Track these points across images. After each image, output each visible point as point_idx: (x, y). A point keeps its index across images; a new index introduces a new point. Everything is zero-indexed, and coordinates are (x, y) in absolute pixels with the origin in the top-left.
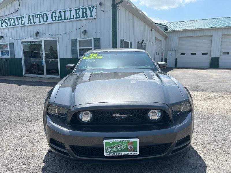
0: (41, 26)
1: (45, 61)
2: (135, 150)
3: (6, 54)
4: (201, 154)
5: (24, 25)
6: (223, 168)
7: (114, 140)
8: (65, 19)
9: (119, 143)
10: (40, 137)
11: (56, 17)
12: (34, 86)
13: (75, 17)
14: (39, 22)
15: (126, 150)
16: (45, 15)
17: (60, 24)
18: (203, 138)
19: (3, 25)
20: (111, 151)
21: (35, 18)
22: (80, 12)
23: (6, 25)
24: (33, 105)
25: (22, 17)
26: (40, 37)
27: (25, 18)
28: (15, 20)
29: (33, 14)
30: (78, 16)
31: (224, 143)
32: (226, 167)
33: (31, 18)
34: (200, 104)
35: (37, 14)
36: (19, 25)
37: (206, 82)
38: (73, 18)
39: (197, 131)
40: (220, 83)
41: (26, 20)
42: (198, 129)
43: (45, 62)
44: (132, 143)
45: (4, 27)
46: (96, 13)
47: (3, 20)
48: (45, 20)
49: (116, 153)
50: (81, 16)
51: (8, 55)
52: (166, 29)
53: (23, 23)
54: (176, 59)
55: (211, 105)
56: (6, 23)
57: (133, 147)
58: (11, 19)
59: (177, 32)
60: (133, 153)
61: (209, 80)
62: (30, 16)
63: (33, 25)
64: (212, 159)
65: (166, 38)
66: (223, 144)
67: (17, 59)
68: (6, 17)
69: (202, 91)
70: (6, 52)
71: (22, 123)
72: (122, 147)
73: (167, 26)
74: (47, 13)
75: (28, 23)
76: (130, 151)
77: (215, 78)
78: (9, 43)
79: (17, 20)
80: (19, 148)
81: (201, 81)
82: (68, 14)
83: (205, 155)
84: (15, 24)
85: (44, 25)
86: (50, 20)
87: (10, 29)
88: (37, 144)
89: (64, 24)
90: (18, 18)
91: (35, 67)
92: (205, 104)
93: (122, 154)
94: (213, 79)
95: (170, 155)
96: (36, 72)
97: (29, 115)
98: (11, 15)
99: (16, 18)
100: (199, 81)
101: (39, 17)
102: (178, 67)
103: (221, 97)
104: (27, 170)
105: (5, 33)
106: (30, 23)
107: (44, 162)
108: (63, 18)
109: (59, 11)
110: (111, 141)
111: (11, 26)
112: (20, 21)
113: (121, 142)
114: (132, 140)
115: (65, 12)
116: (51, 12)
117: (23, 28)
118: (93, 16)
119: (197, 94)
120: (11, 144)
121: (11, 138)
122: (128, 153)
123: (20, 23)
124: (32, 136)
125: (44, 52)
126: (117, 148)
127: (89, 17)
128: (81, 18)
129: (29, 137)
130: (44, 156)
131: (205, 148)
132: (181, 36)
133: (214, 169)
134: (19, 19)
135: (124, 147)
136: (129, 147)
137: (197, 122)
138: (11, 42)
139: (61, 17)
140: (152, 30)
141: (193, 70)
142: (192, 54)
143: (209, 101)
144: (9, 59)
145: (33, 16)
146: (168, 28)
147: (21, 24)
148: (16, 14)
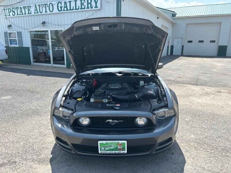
0: (47, 16)
1: (51, 50)
2: (123, 149)
3: (14, 42)
4: (183, 151)
5: (30, 14)
6: (199, 164)
7: (107, 141)
8: (70, 10)
9: (111, 144)
10: (48, 131)
11: (61, 7)
12: (41, 77)
13: (80, 7)
14: (45, 12)
15: (116, 149)
16: (51, 5)
17: (66, 14)
18: (189, 136)
19: (11, 14)
20: (104, 150)
21: (41, 8)
22: (85, 2)
23: (14, 14)
24: (41, 98)
25: (29, 6)
26: (46, 27)
27: (31, 7)
28: (22, 9)
29: (39, 4)
30: (83, 7)
31: (207, 141)
32: (202, 163)
33: (38, 7)
34: (195, 100)
35: (43, 4)
36: (26, 14)
37: (208, 74)
38: (78, 9)
39: (185, 129)
40: (222, 76)
41: (33, 10)
42: (187, 127)
43: (52, 52)
44: (121, 144)
45: (11, 16)
46: (101, 4)
47: (10, 9)
48: (51, 10)
49: (108, 152)
50: (86, 7)
51: (17, 44)
52: (174, 15)
53: (30, 12)
54: (183, 46)
55: (206, 101)
56: (14, 12)
57: (122, 147)
58: (18, 8)
59: (184, 18)
60: (122, 152)
61: (212, 72)
62: (37, 6)
63: (39, 15)
64: (193, 156)
65: (173, 24)
66: (205, 142)
67: (24, 47)
68: (13, 5)
69: (202, 85)
70: (14, 41)
71: (33, 116)
72: (113, 147)
73: (174, 12)
74: (53, 3)
75: (35, 13)
76: (120, 150)
77: (218, 70)
78: (17, 32)
79: (24, 9)
80: (31, 141)
81: (203, 73)
82: (73, 4)
83: (187, 151)
84: (22, 13)
85: (50, 15)
86: (56, 10)
87: (17, 18)
88: (46, 137)
89: (69, 14)
90: (24, 7)
91: (42, 54)
92: (200, 101)
93: (113, 152)
94: (216, 71)
95: (154, 153)
96: (44, 60)
97: (38, 108)
98: (18, 4)
99: (23, 7)
100: (202, 73)
101: (46, 7)
102: (184, 55)
103: (218, 92)
104: (38, 160)
105: (13, 22)
106: (37, 13)
107: (51, 154)
108: (69, 9)
109: (64, 1)
110: (104, 142)
111: (18, 15)
112: (27, 10)
113: (112, 143)
114: (121, 142)
115: (70, 2)
116: (56, 2)
117: (30, 17)
118: (97, 7)
119: (196, 89)
120: (24, 137)
121: (24, 131)
122: (118, 151)
123: (27, 12)
124: (41, 129)
125: (50, 39)
126: (110, 148)
127: (93, 8)
128: (86, 9)
129: (39, 130)
130: (52, 148)
131: (189, 145)
132: (188, 23)
133: (192, 165)
134: (26, 8)
135: (114, 147)
136: (118, 147)
137: (188, 119)
138: (19, 31)
139: (67, 7)
140: (158, 18)
141: (199, 58)
142: (200, 42)
143: (205, 96)
144: (17, 47)
145: (39, 5)
146: (176, 14)
147: (28, 14)
148: (23, 3)
